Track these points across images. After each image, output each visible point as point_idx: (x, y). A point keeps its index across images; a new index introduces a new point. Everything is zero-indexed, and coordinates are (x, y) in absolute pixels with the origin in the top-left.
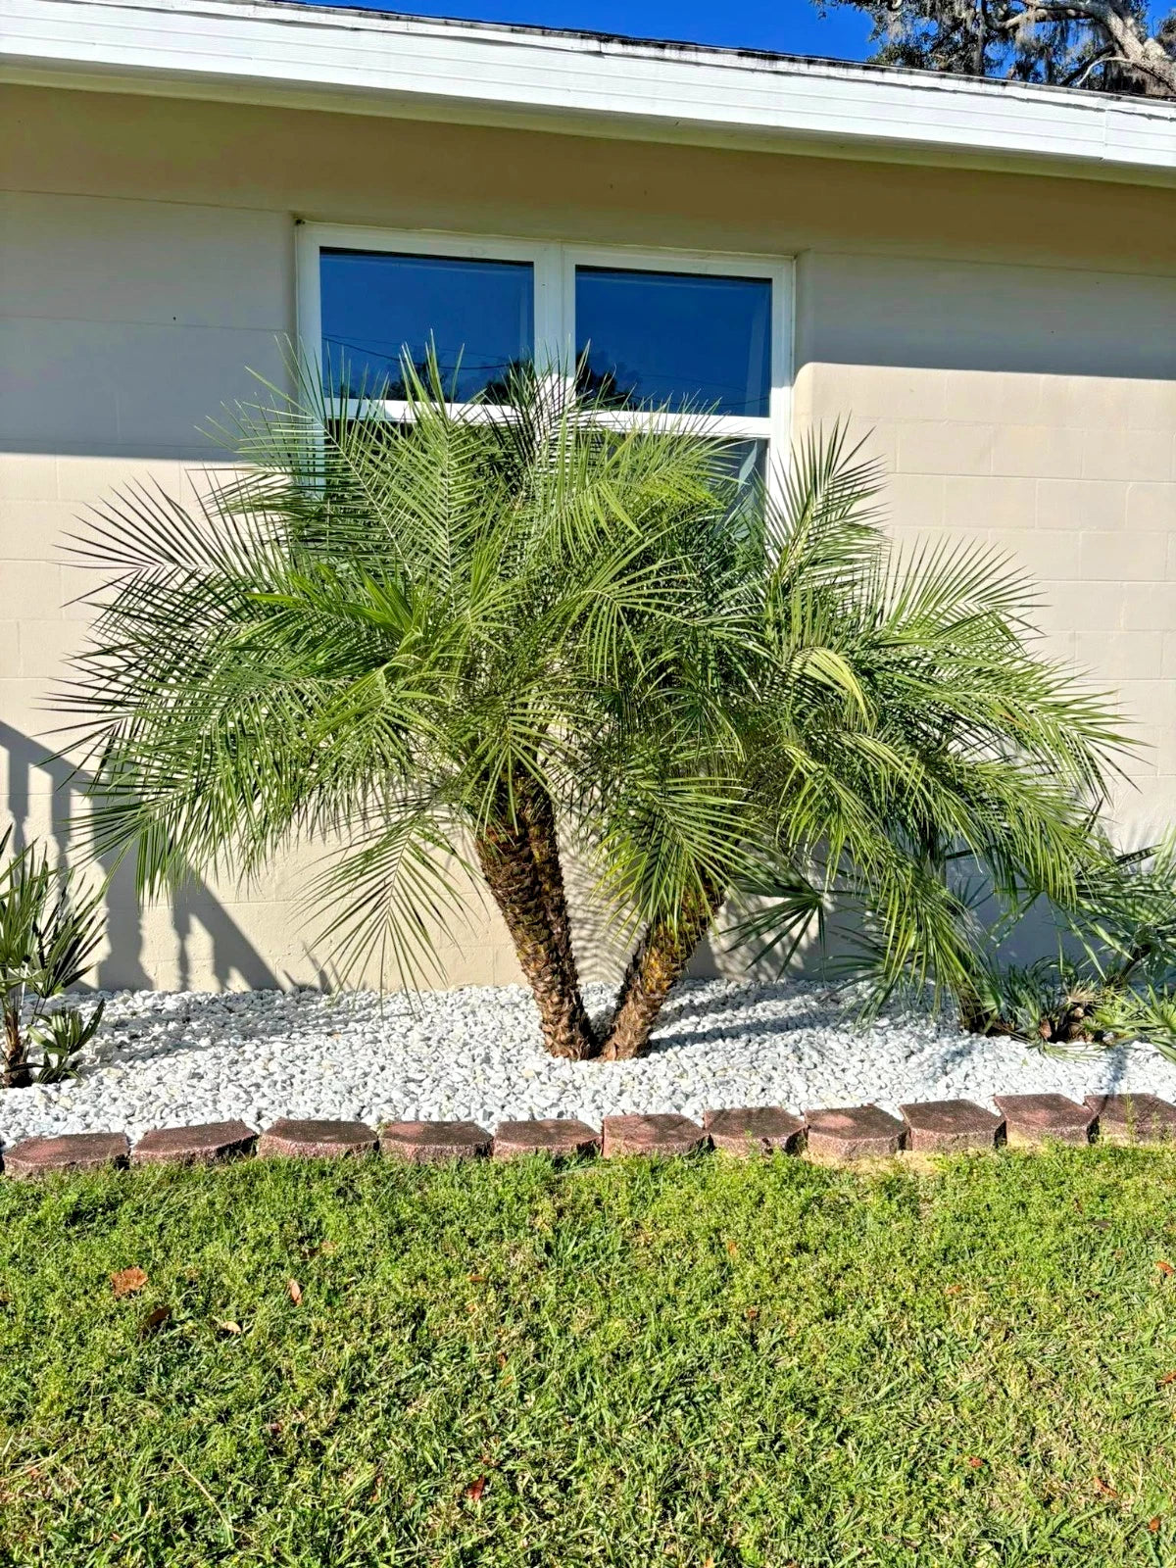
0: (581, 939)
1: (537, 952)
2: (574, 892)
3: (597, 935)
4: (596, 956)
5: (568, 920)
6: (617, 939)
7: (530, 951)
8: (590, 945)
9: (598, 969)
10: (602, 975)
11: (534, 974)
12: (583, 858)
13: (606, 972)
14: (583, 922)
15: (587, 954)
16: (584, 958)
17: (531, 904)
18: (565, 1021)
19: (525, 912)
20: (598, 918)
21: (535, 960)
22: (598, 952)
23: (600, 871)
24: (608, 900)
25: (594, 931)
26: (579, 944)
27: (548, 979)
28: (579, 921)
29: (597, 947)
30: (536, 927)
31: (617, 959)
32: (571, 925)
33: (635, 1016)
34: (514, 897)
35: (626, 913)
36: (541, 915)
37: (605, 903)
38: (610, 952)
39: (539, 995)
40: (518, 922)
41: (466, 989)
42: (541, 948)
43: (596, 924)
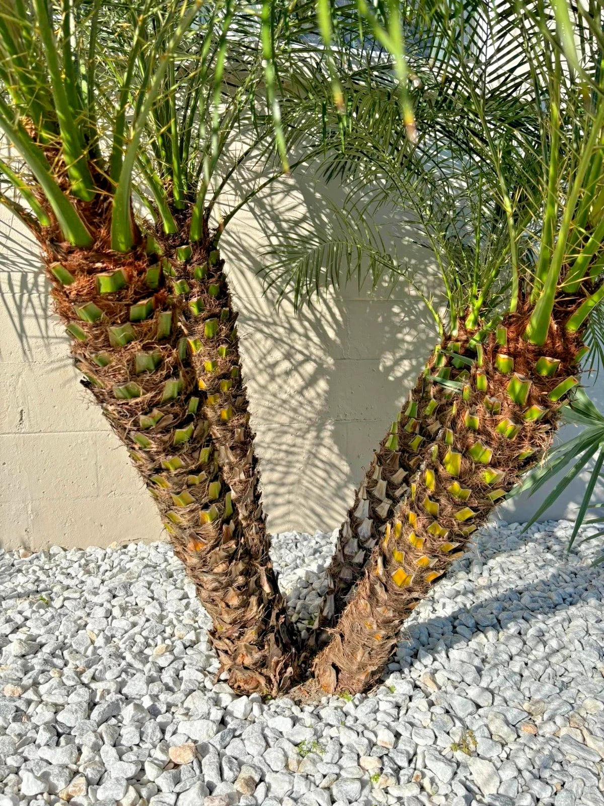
0: (271, 482)
1: (197, 523)
2: (263, 428)
3: (291, 479)
4: (289, 502)
5: (255, 461)
6: (312, 481)
7: (184, 522)
8: (282, 490)
9: (292, 517)
10: (297, 523)
11: (194, 561)
12: (273, 387)
13: (301, 520)
14: (273, 464)
15: (280, 500)
16: (275, 505)
17: (182, 434)
18: (251, 634)
19: (173, 449)
20: (291, 458)
21: (195, 537)
22: (291, 497)
23: (294, 403)
24: (303, 437)
25: (286, 473)
26: (270, 488)
27: (220, 568)
28: (269, 461)
29: (290, 492)
30: (195, 479)
31: (312, 504)
32: (259, 468)
33: (371, 624)
34: (143, 420)
35: (324, 452)
36: (204, 453)
37: (299, 441)
38: (306, 497)
39: (204, 594)
40: (158, 470)
41: (132, 547)
42: (206, 516)
43: (289, 464)
